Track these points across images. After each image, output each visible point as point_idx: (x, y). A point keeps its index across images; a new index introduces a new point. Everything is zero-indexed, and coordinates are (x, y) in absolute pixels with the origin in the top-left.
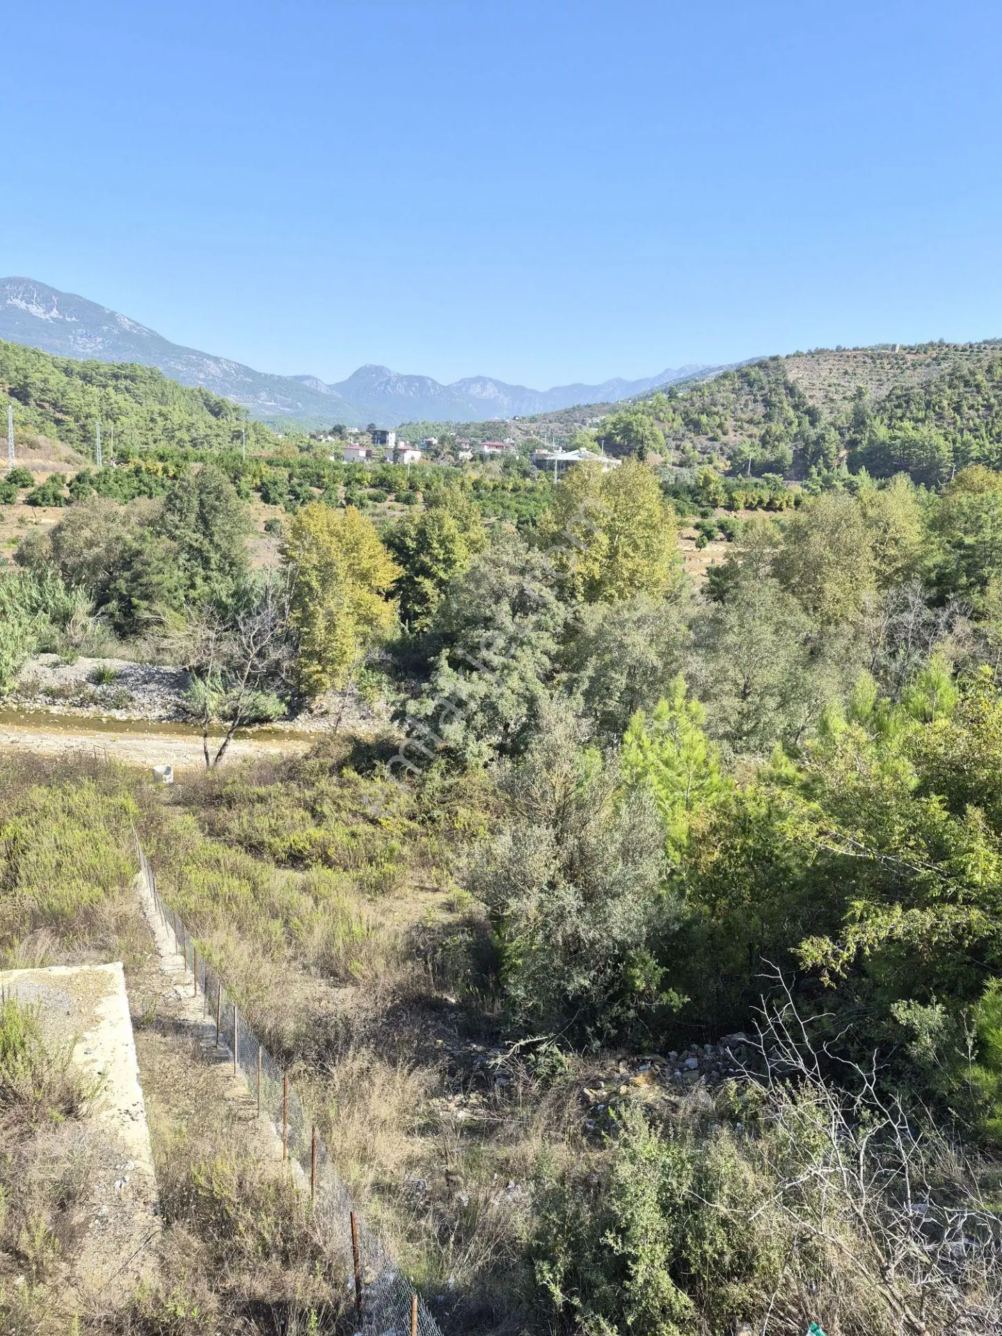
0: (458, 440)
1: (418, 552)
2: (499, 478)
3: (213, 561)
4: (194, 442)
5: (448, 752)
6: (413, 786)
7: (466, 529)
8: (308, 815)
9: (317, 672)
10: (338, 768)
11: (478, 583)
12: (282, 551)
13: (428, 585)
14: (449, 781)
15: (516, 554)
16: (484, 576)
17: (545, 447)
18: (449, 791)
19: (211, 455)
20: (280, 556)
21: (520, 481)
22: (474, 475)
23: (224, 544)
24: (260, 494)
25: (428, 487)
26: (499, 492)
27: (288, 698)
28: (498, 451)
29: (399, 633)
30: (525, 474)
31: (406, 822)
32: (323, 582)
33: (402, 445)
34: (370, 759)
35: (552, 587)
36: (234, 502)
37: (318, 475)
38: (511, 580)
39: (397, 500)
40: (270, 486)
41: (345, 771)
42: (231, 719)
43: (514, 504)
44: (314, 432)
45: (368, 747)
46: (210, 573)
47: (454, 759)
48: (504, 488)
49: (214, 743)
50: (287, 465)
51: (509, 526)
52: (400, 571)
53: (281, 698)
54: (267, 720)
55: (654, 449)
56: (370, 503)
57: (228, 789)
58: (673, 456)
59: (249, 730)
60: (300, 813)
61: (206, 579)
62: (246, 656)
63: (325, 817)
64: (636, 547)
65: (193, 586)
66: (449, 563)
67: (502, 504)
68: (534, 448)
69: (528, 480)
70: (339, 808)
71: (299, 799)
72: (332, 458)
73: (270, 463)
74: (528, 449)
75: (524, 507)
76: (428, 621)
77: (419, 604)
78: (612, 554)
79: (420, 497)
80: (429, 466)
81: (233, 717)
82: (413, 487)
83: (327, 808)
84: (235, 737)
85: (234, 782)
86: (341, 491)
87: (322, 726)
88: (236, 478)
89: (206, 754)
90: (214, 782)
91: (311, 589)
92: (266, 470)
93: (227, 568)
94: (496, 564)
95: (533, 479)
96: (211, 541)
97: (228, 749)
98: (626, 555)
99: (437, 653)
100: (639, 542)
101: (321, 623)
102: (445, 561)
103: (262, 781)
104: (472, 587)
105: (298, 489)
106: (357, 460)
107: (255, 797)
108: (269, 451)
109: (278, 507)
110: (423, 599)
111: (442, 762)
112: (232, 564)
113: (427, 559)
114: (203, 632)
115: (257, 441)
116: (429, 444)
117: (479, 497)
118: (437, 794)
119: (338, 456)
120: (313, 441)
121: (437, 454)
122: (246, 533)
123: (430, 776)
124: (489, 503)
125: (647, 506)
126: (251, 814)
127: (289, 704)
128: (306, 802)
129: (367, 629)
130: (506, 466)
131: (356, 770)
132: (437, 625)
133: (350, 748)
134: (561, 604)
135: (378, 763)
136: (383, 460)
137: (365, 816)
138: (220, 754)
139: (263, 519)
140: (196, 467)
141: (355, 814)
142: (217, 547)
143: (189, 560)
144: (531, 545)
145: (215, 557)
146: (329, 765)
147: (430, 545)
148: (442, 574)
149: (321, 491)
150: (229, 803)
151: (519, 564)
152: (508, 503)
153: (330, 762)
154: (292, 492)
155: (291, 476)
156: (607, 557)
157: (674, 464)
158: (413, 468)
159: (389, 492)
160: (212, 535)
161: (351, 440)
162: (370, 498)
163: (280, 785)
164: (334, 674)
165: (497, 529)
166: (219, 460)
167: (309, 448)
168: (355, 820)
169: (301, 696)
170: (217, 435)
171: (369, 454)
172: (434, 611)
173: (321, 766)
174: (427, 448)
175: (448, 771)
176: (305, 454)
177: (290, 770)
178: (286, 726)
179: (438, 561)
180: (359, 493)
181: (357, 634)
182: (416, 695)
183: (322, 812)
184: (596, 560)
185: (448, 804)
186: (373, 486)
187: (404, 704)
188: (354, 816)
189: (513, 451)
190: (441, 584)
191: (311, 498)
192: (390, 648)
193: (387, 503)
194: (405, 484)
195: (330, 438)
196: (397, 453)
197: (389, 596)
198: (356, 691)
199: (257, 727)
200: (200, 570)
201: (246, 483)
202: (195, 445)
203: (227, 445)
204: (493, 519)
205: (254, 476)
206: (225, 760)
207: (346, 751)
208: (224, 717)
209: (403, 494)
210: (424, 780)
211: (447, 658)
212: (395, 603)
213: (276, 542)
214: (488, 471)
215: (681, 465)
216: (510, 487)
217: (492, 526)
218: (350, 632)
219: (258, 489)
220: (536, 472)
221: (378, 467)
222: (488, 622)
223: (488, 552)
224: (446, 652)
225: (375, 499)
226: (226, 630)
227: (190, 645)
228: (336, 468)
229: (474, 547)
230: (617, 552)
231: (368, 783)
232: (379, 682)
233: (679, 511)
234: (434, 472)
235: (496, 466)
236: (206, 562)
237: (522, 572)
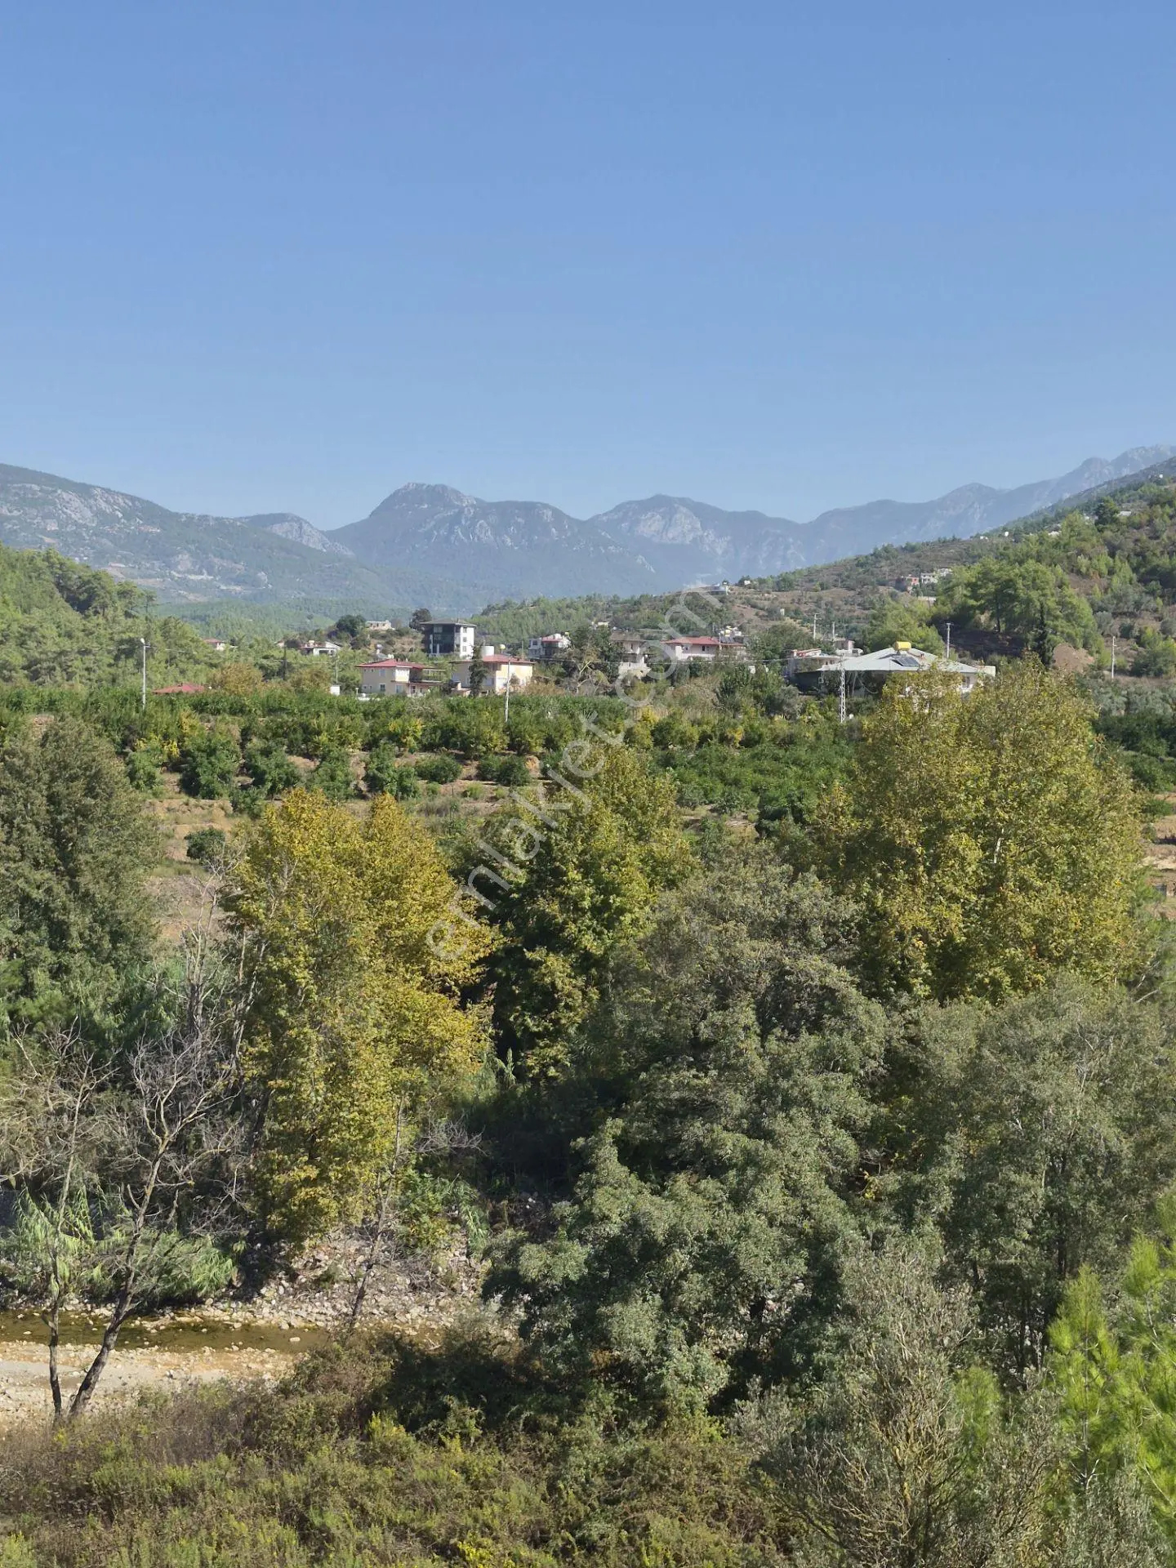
0: (614, 637)
1: (528, 892)
2: (714, 718)
3: (74, 933)
4: (33, 671)
5: (620, 1371)
6: (539, 1460)
7: (642, 836)
8: (290, 1535)
9: (307, 1182)
10: (358, 1418)
11: (675, 958)
12: (228, 902)
13: (556, 968)
14: (626, 1447)
15: (766, 890)
16: (690, 943)
17: (814, 644)
18: (626, 1472)
19: (73, 697)
20: (220, 914)
21: (759, 723)
22: (657, 715)
23: (100, 891)
24: (177, 777)
25: (550, 743)
26: (715, 748)
27: (239, 1247)
28: (707, 656)
29: (492, 1081)
30: (772, 706)
31: (525, 1552)
32: (320, 968)
33: (489, 652)
34: (433, 1391)
35: (849, 964)
36: (125, 797)
37: (306, 729)
38: (753, 951)
39: (482, 776)
40: (201, 758)
41: (375, 1423)
42: (110, 1299)
43: (749, 776)
44: (293, 634)
45: (429, 1362)
46: (65, 959)
47: (633, 1389)
48: (724, 739)
49: (74, 1358)
50: (238, 710)
51: (740, 826)
52: (493, 938)
53: (224, 1246)
54: (190, 1299)
55: (1070, 639)
56: (421, 784)
57: (105, 1472)
58: (1115, 653)
59: (148, 1325)
60: (274, 1530)
61: (59, 972)
62: (148, 1148)
63: (330, 1539)
64: (1046, 867)
65: (28, 990)
66: (606, 915)
67: (722, 777)
68: (790, 647)
69: (778, 718)
70: (364, 1519)
71: (269, 1496)
72: (335, 690)
73: (200, 707)
74: (776, 649)
75: (773, 780)
76: (558, 1050)
77: (536, 1011)
78: (992, 885)
79: (533, 766)
80: (553, 694)
81: (116, 1294)
82: (518, 746)
83: (334, 1518)
84: (120, 1345)
85: (119, 1454)
86: (356, 763)
87: (321, 1312)
88: (125, 743)
89: (54, 1385)
90: (71, 1455)
91: (293, 986)
92: (189, 720)
93: (107, 945)
94: (718, 915)
95: (791, 717)
96: (75, 886)
97: (105, 1372)
98: (1024, 886)
99: (590, 1128)
100: (1052, 853)
101: (315, 1063)
102: (596, 911)
103: (184, 1451)
104: (661, 970)
105: (261, 762)
106: (390, 692)
107: (167, 1491)
108: (195, 682)
109: (216, 803)
110: (546, 999)
111: (604, 1399)
112: (117, 936)
113: (553, 908)
114: (49, 1096)
115: (171, 660)
116: (551, 647)
117: (667, 762)
118: (598, 1481)
119: (347, 686)
120: (292, 654)
121: (569, 670)
122: (149, 864)
123: (578, 1433)
124: (692, 774)
125: (1067, 771)
126: (158, 1532)
127: (240, 1260)
128: (285, 1504)
129: (418, 1074)
130: (727, 691)
131: (401, 1420)
132: (580, 1061)
133: (387, 1367)
134: (876, 1006)
135: (454, 1403)
136: (448, 689)
137: (425, 1536)
138: (87, 1385)
139: (184, 830)
140: (38, 723)
141: (401, 1532)
142: (86, 899)
143: (21, 931)
144: (800, 868)
145: (78, 921)
146: (339, 1408)
147: (558, 874)
148: (589, 942)
149: (312, 765)
150: (107, 1505)
151: (771, 912)
152: (733, 772)
153: (341, 1400)
154: (249, 768)
155: (246, 734)
156: (980, 891)
157: (1119, 670)
158: (517, 702)
159: (462, 759)
160: (73, 873)
161: (376, 647)
162: (422, 774)
163: (224, 1459)
164: (345, 1186)
165: (712, 834)
166: (89, 707)
167: (283, 670)
168: (403, 1548)
169: (270, 1238)
170: (84, 652)
171: (416, 677)
172: (572, 1031)
173: (320, 1410)
174: (546, 656)
175: (622, 1422)
176: (274, 683)
177: (248, 1421)
178: (234, 1315)
179: (583, 911)
180: (397, 763)
181: (398, 1088)
182: (542, 1232)
183: (323, 1529)
184: (954, 898)
185: (620, 1508)
186: (426, 748)
187: (513, 1253)
188: (401, 1537)
189: (741, 652)
190: (586, 964)
191: (290, 780)
192: (474, 1117)
193: (460, 784)
194: (499, 740)
195: (329, 646)
196: (480, 671)
197: (469, 994)
198: (396, 1226)
199: (166, 1320)
200: (46, 952)
201: (146, 754)
202: (34, 676)
203: (104, 672)
204: (703, 811)
205: (166, 737)
206: (96, 1402)
207: (377, 1373)
208: (95, 1295)
209: (496, 762)
210: (566, 1445)
211: (618, 1141)
212: (481, 1012)
213: (213, 881)
214: (686, 702)
215: (1137, 671)
216: (739, 737)
217: (700, 826)
218: (381, 1084)
219: (173, 766)
220: (798, 700)
221: (439, 705)
222: (699, 1050)
223: (697, 885)
224: (613, 1126)
225: (433, 775)
226: (101, 1088)
227: (20, 1124)
228: (345, 711)
229: (662, 874)
230: (1000, 881)
231: (430, 1456)
232: (450, 1202)
233: (1143, 779)
234: (564, 709)
235: (704, 690)
236: (58, 934)
237: (778, 930)
